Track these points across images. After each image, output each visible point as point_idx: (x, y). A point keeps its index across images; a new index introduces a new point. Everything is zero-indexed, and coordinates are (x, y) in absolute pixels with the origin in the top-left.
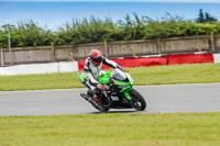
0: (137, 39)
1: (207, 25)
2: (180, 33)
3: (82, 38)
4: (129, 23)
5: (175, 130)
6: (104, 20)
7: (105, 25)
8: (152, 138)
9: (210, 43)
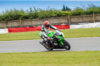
0: (35, 18)
1: (67, 12)
2: (54, 15)
3: (10, 18)
4: (31, 11)
5: (53, 59)
6: (20, 10)
7: (20, 12)
8: (42, 63)
9: (68, 20)
